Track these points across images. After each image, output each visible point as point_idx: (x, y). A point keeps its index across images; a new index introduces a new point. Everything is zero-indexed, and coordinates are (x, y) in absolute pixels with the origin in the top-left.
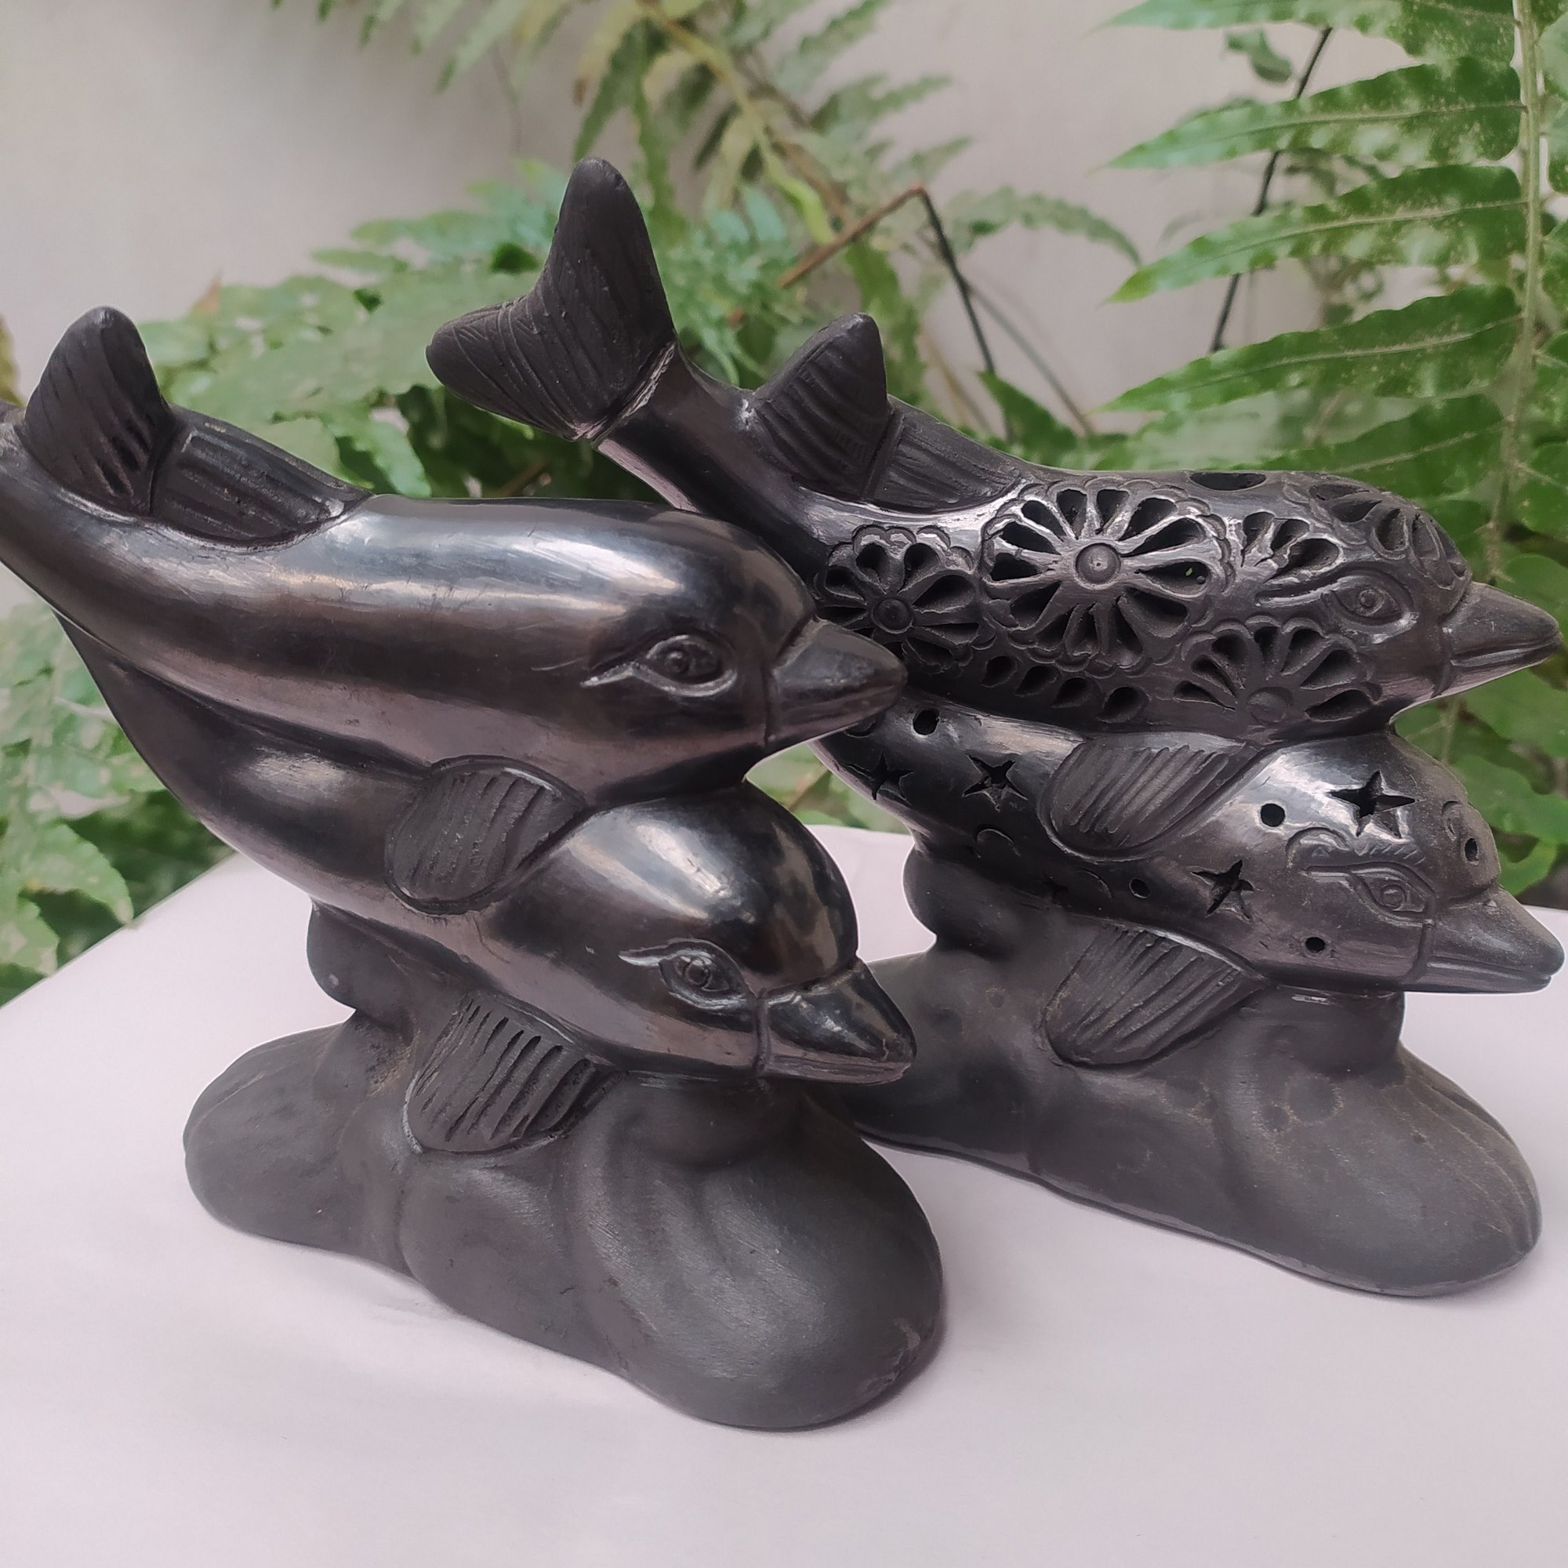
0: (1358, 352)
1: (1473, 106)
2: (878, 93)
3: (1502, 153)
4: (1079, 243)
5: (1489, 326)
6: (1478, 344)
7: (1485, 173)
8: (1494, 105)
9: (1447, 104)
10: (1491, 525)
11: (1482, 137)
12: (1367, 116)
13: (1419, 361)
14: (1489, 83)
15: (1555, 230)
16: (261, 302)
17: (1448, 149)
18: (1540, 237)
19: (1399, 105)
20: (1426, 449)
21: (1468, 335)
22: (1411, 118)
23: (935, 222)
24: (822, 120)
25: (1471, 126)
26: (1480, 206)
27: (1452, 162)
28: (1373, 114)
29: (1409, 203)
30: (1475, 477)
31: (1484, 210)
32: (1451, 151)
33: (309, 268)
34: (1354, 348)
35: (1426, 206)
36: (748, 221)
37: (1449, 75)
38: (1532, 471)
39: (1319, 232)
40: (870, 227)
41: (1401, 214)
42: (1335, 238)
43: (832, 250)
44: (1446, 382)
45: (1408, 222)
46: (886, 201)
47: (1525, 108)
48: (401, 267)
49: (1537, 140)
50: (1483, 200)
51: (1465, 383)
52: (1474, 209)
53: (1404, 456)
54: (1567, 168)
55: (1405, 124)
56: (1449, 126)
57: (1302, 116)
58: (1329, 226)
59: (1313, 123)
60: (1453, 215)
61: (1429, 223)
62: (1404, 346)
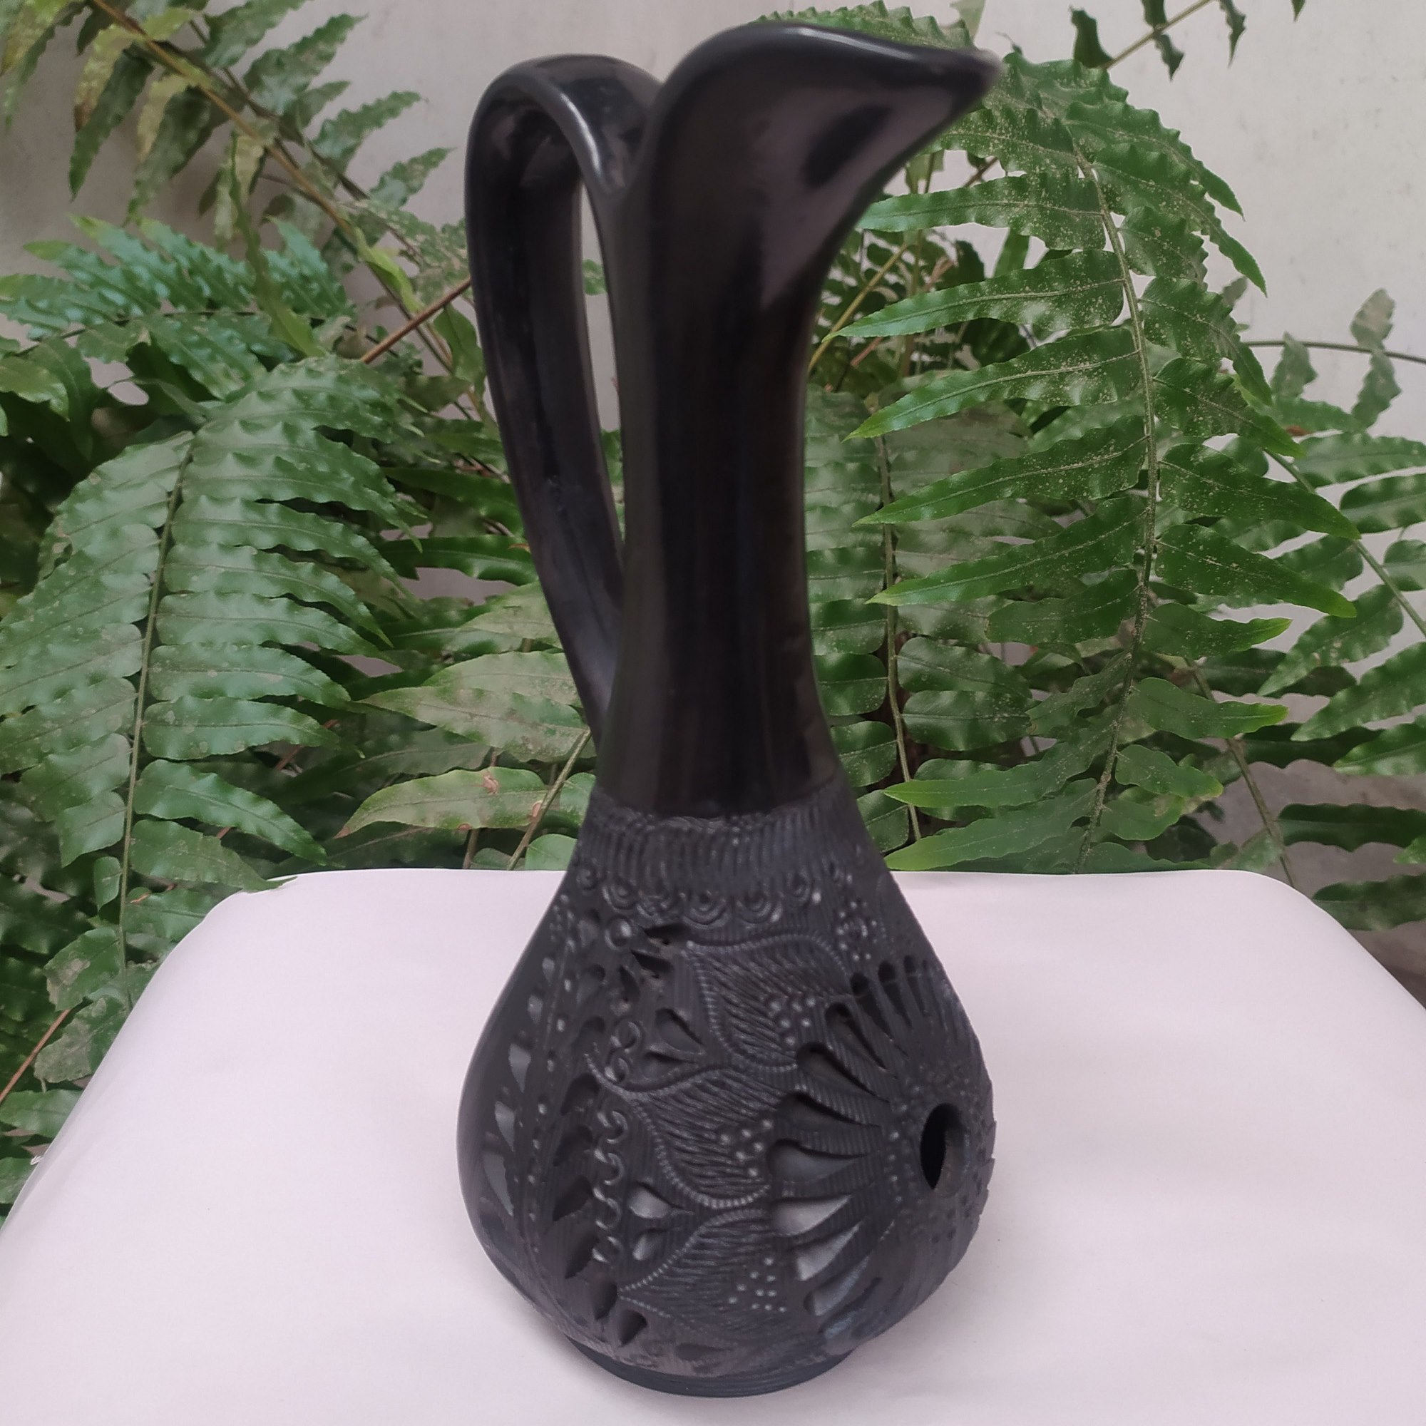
1: (1096, 285)
5: (1131, 446)
7: (1110, 333)
8: (1108, 283)
9: (1081, 285)
10: (1142, 584)
11: (1104, 306)
12: (1029, 295)
13: (1090, 473)
14: (1099, 265)
18: (1151, 378)
19: (1051, 288)
20: (1101, 537)
21: (1119, 453)
22: (1059, 296)
25: (1097, 299)
26: (1111, 360)
27: (1088, 328)
28: (1033, 294)
29: (1069, 360)
31: (1116, 362)
34: (1047, 468)
35: (1081, 362)
37: (1081, 263)
41: (1064, 368)
45: (1069, 373)
50: (1113, 355)
52: (1112, 362)
53: (1090, 543)
54: (1157, 325)
55: (1056, 301)
56: (1084, 300)
57: (982, 295)
58: (1014, 377)
59: (991, 300)
60: (1100, 367)
61: (1084, 374)
62: (1080, 464)
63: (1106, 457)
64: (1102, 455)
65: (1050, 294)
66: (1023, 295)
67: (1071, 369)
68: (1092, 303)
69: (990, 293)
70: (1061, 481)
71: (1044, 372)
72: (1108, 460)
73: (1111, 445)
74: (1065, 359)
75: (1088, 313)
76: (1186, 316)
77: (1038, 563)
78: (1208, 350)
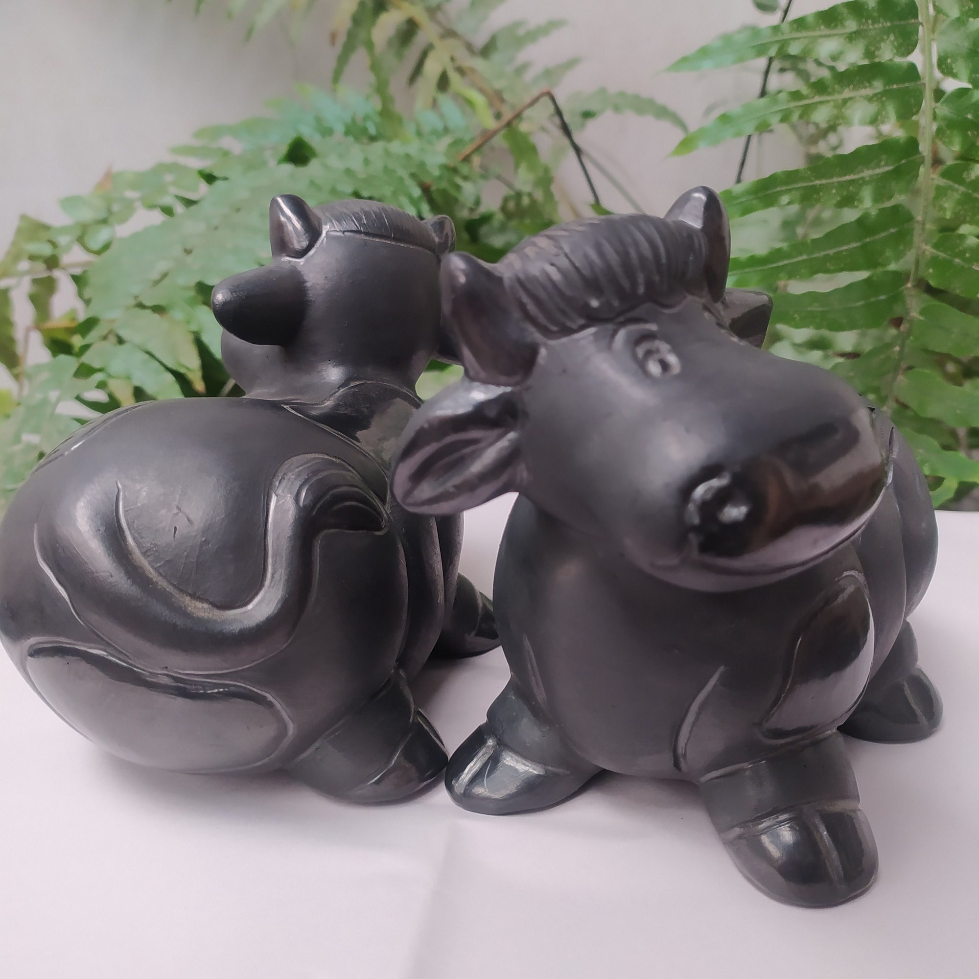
0: (823, 181)
1: (889, 24)
2: (521, 32)
3: (909, 52)
4: (649, 121)
5: (903, 161)
6: (897, 173)
7: (899, 67)
8: (903, 23)
9: (873, 23)
10: (909, 285)
11: (896, 43)
12: (823, 33)
13: (861, 185)
14: (899, 9)
15: (943, 99)
16: (140, 181)
17: (874, 52)
18: (933, 104)
19: (843, 26)
20: (868, 240)
21: (891, 168)
22: (851, 33)
23: (559, 112)
24: (486, 51)
25: (888, 37)
26: (895, 86)
27: (877, 60)
28: (828, 32)
29: (851, 86)
30: (899, 256)
31: (898, 90)
32: (877, 53)
33: (169, 158)
34: (821, 179)
35: (862, 88)
36: (442, 116)
37: (874, 5)
38: (934, 251)
39: (797, 107)
40: (518, 116)
41: (847, 93)
42: (807, 111)
43: (495, 133)
44: (878, 197)
45: (850, 99)
46: (527, 100)
47: (921, 24)
48: (226, 154)
49: (930, 44)
50: (897, 83)
51: (890, 198)
52: (894, 89)
53: (854, 245)
55: (847, 37)
56: (874, 37)
57: (783, 34)
58: (802, 103)
59: (791, 39)
63: (878, 171)
64: (874, 169)
65: (842, 31)
66: (817, 33)
67: (853, 95)
68: (882, 40)
70: (834, 191)
71: (829, 98)
74: (848, 86)
77: (805, 260)
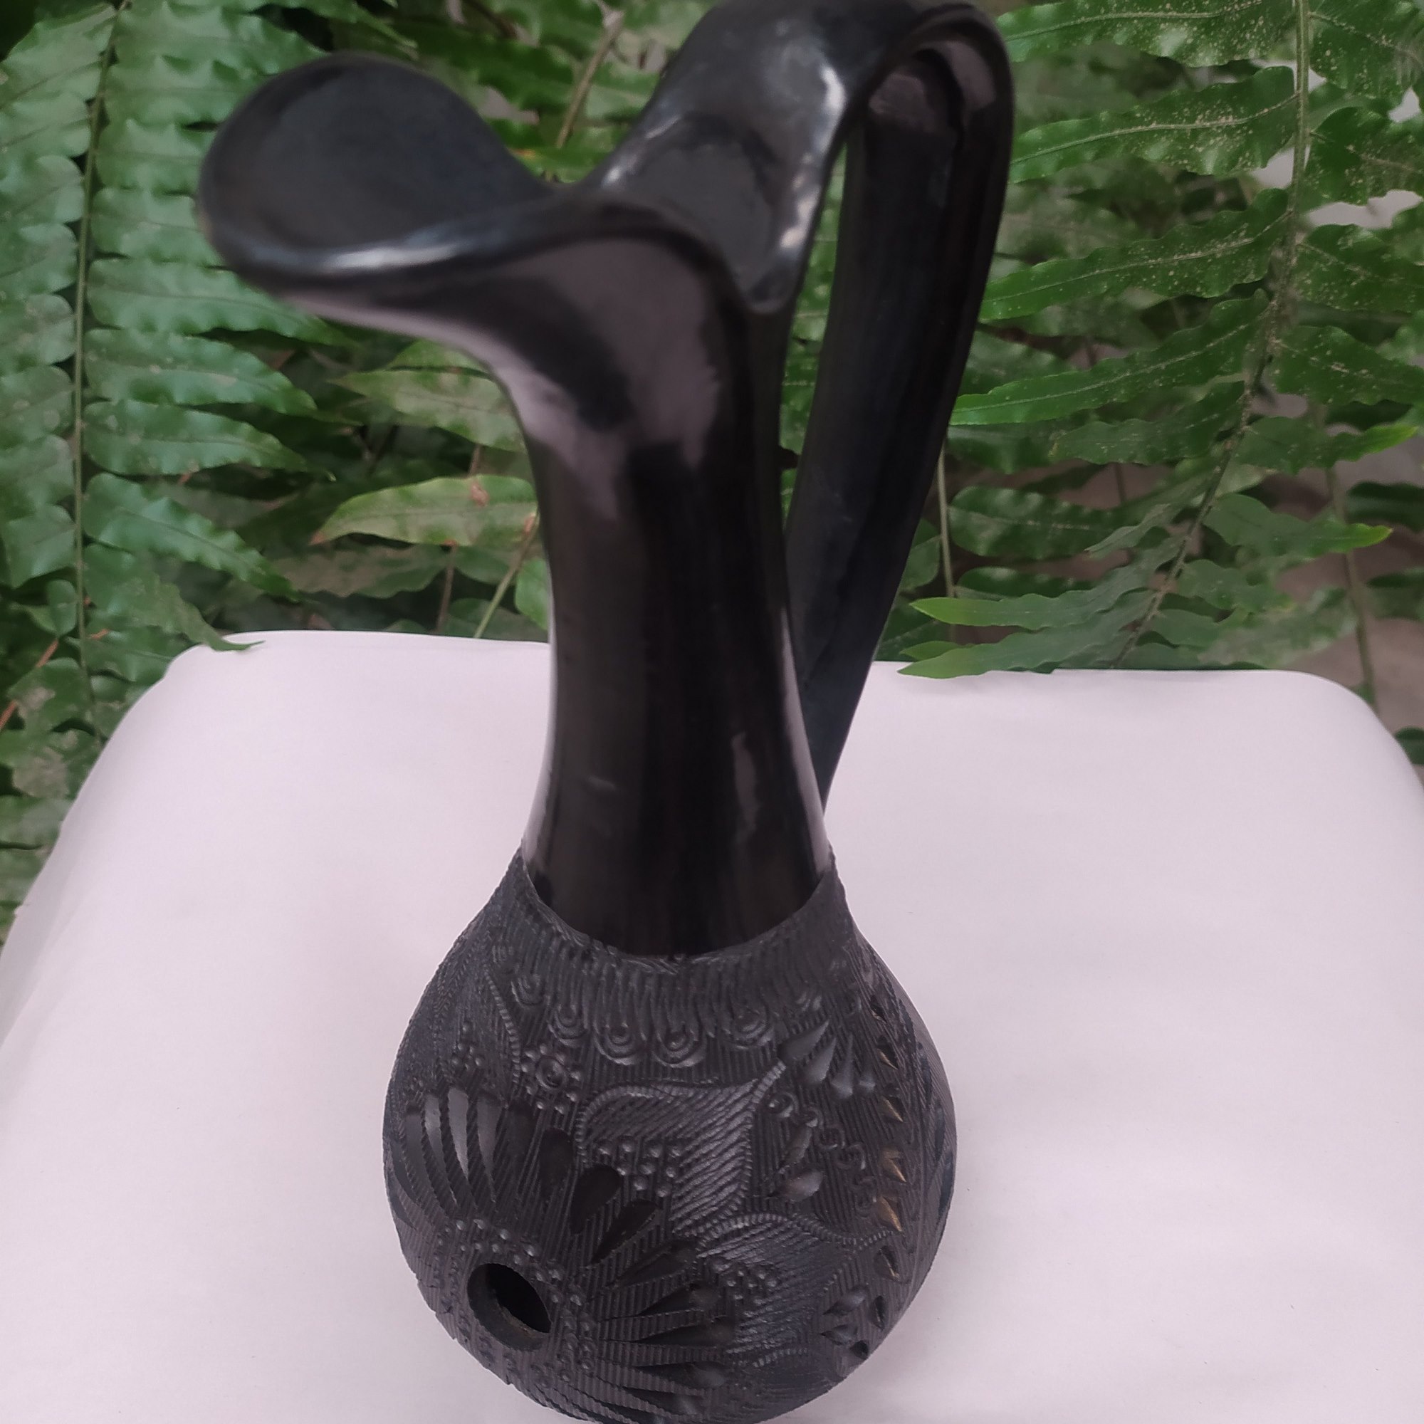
0: (1162, 260)
5: (1268, 227)
6: (1258, 245)
12: (1169, 16)
13: (1209, 264)
17: (1236, 46)
20: (1210, 345)
21: (1251, 239)
22: (1209, 20)
25: (1256, 22)
26: (1266, 110)
27: (1239, 58)
28: (1175, 14)
29: (1208, 112)
31: (1269, 114)
32: (1239, 47)
35: (1222, 115)
39: (1124, 135)
41: (1198, 124)
42: (1138, 142)
45: (1205, 129)
50: (1267, 107)
52: (1262, 117)
53: (1194, 353)
54: (1328, 53)
55: (1203, 26)
56: (1239, 23)
58: (1133, 130)
60: (1243, 125)
61: (1223, 132)
62: (1199, 254)
63: (1233, 244)
64: (1230, 241)
65: (1196, 15)
66: (1161, 14)
67: (1208, 124)
68: (1249, 27)
69: (1119, 9)
70: (1171, 273)
71: (1172, 126)
72: (1233, 249)
73: (1241, 231)
74: (1204, 110)
75: (1242, 41)
76: (1368, 40)
77: (1127, 379)
78: (1387, 82)
